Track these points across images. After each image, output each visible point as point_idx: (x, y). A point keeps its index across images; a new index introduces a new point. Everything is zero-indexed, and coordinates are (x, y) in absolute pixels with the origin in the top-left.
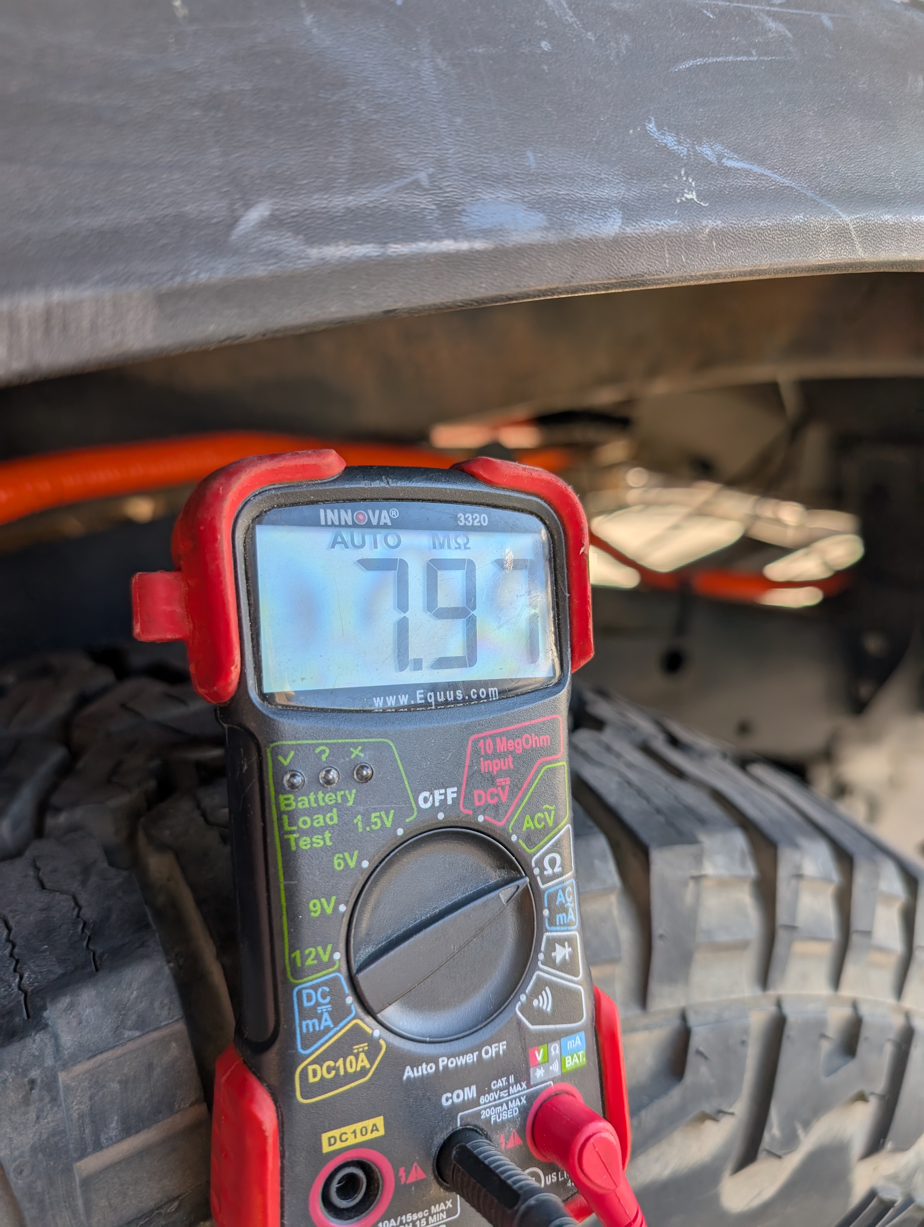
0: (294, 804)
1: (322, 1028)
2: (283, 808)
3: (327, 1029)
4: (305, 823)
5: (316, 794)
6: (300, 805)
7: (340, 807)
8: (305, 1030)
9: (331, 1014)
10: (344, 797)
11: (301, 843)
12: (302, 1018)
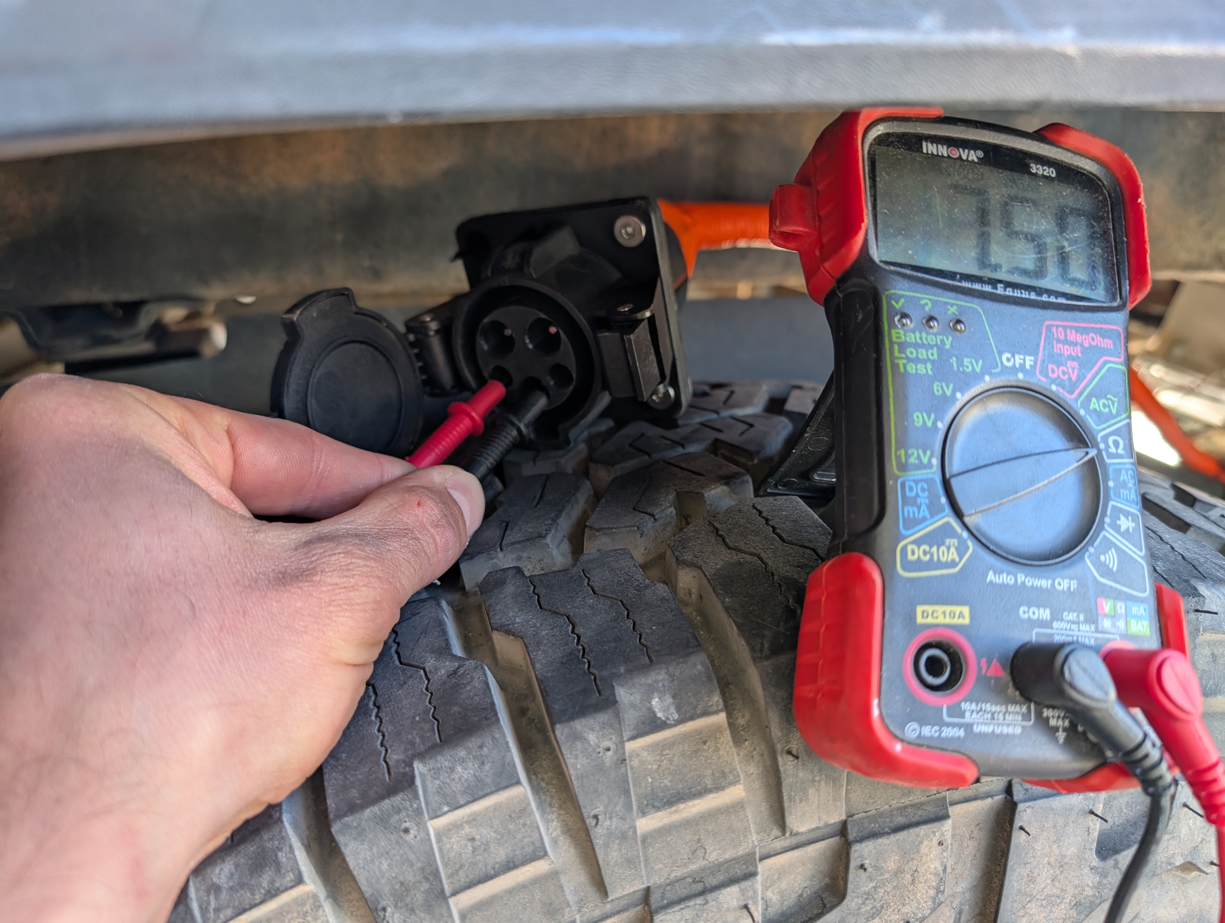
0: (903, 338)
1: (920, 516)
2: (894, 339)
3: (924, 519)
4: (911, 353)
5: (920, 333)
6: (908, 339)
7: (940, 348)
8: (906, 514)
9: (928, 507)
10: (942, 341)
11: (909, 368)
12: (904, 504)
